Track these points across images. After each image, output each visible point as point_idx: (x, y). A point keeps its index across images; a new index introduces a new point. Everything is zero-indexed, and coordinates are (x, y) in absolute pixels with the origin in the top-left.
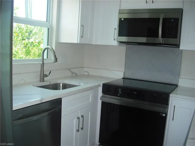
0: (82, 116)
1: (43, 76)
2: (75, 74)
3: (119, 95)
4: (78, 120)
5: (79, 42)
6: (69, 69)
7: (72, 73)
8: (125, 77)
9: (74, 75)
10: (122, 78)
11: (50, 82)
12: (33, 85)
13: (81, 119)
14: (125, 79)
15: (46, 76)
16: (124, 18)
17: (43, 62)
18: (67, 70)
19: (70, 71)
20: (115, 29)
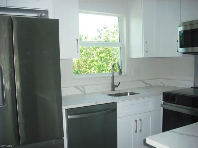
0: (141, 120)
1: (114, 87)
2: (149, 84)
3: (176, 102)
4: (136, 122)
5: (144, 57)
6: (142, 81)
7: (146, 84)
8: (195, 86)
9: (149, 86)
10: (191, 88)
11: (120, 91)
12: (102, 94)
13: (139, 122)
14: (195, 89)
15: (116, 86)
16: (183, 31)
17: (113, 75)
18: (140, 81)
19: (143, 82)
20: (178, 41)
